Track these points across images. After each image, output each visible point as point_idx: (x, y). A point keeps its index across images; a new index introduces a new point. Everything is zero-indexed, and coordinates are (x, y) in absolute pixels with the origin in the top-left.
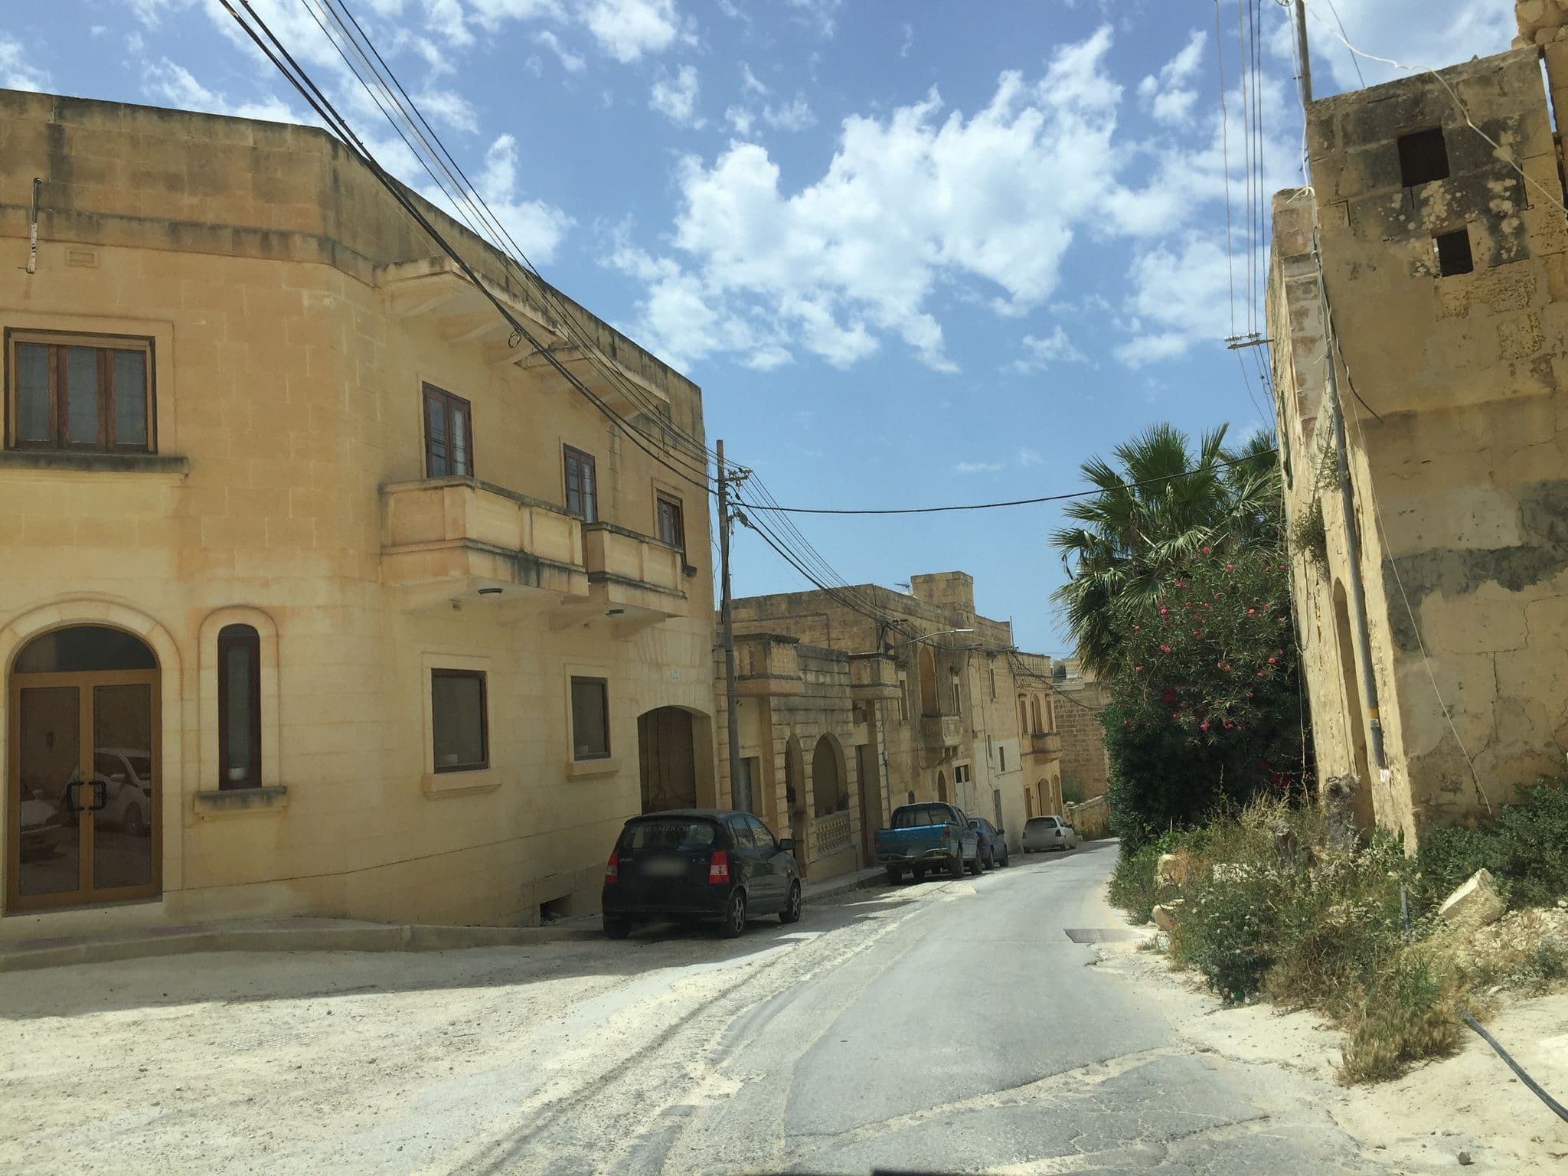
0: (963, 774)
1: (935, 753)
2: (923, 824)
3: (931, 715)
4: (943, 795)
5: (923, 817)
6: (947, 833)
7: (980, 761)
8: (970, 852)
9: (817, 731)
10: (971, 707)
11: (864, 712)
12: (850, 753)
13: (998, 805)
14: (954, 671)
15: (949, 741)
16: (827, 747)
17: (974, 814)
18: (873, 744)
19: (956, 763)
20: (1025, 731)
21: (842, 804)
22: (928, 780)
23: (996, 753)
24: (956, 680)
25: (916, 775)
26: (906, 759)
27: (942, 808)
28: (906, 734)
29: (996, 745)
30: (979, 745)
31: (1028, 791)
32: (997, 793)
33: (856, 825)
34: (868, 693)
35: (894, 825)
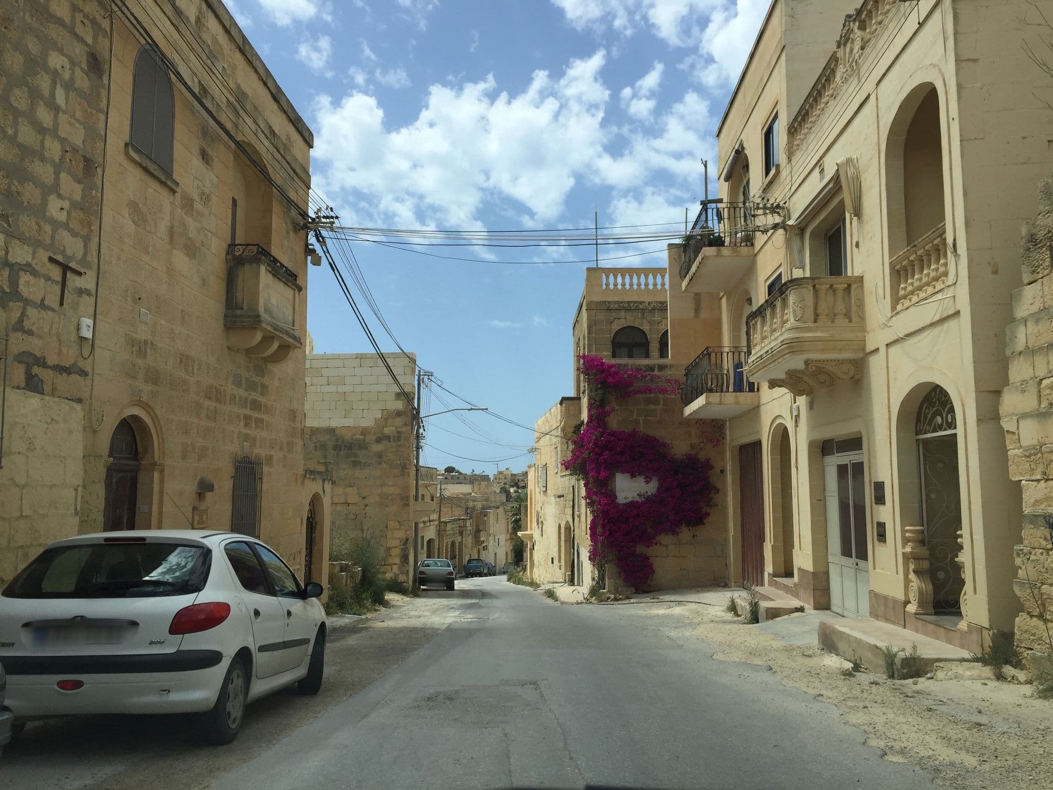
0: (485, 548)
1: (477, 541)
2: (474, 563)
3: (478, 531)
4: (479, 556)
5: (475, 562)
6: (481, 566)
7: (491, 544)
8: (486, 571)
9: (451, 540)
10: (489, 527)
11: (461, 533)
12: (457, 544)
13: (496, 557)
14: (485, 516)
15: (482, 539)
16: (453, 543)
17: (488, 561)
18: (462, 541)
19: (483, 545)
20: (508, 531)
21: (455, 557)
22: (475, 551)
23: (497, 541)
24: (486, 518)
25: (472, 549)
26: (470, 545)
27: (479, 560)
28: (470, 537)
29: (497, 538)
30: (491, 539)
31: (507, 553)
32: (496, 553)
33: (457, 563)
34: (462, 529)
35: (468, 563)
